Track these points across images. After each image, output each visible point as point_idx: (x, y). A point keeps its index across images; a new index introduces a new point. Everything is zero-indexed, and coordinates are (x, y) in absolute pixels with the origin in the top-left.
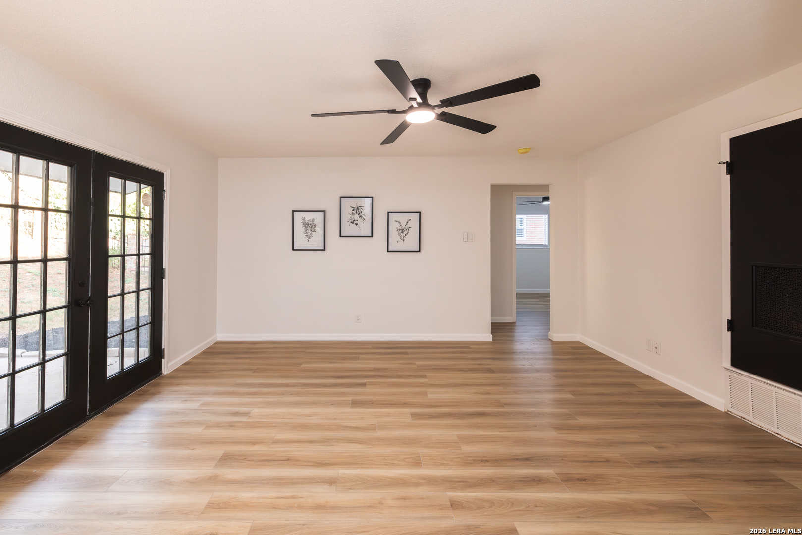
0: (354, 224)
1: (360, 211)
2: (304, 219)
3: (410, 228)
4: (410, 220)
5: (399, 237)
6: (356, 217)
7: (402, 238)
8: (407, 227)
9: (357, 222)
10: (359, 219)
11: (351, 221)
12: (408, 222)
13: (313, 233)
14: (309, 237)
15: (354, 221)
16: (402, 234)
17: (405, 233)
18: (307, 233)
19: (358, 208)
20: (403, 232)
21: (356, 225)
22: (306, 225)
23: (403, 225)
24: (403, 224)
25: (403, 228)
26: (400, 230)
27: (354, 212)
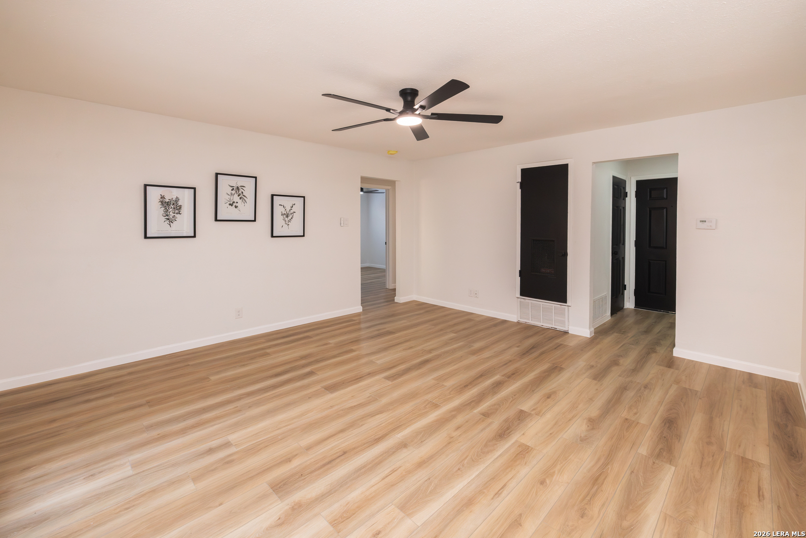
0: (233, 206)
1: (240, 192)
2: (163, 197)
3: (294, 212)
4: (295, 204)
5: (284, 222)
6: (236, 198)
7: (287, 222)
8: (292, 211)
9: (237, 205)
10: (240, 201)
11: (229, 203)
12: (292, 207)
13: (177, 216)
14: (170, 221)
15: (234, 202)
16: (286, 219)
17: (289, 218)
18: (167, 215)
19: (238, 188)
20: (287, 217)
21: (236, 207)
22: (165, 204)
23: (288, 210)
24: (288, 208)
25: (288, 212)
26: (284, 214)
27: (233, 192)
